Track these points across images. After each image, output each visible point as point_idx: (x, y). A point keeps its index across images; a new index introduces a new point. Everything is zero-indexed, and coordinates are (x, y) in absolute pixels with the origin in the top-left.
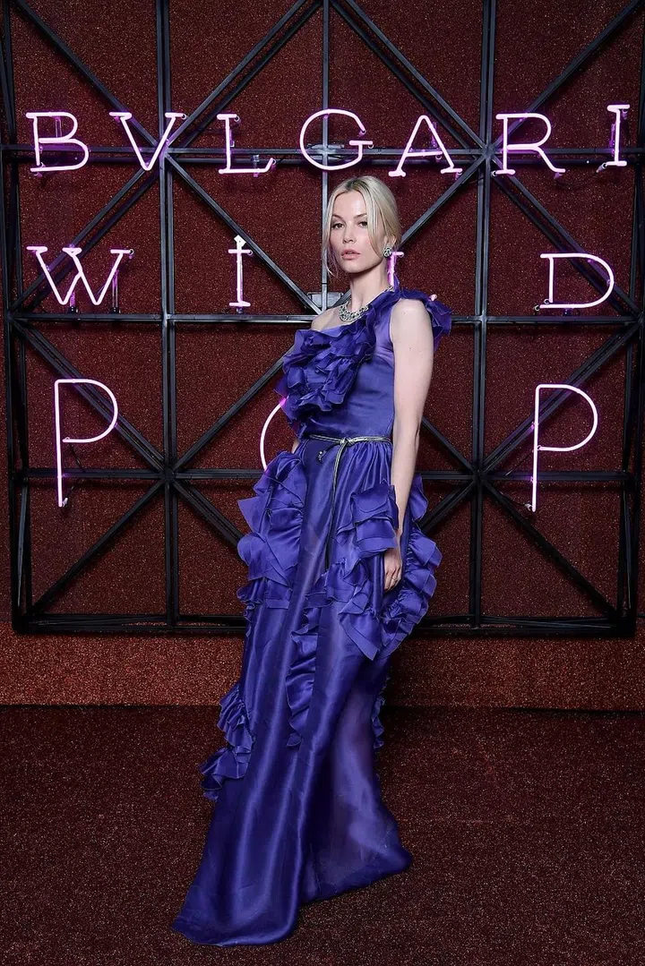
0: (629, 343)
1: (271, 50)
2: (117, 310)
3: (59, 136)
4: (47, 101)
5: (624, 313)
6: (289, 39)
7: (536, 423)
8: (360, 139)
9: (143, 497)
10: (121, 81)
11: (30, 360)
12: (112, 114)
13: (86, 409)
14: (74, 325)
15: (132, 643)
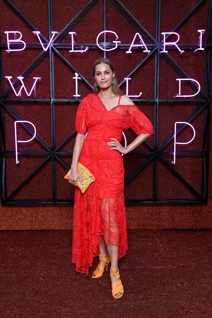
0: (204, 109)
1: (86, 11)
2: (35, 97)
3: (16, 39)
4: (11, 28)
5: (203, 98)
6: (92, 8)
7: (175, 135)
8: (116, 41)
9: (43, 161)
10: (36, 21)
11: (6, 115)
12: (33, 32)
13: (25, 131)
14: (21, 103)
15: (41, 209)
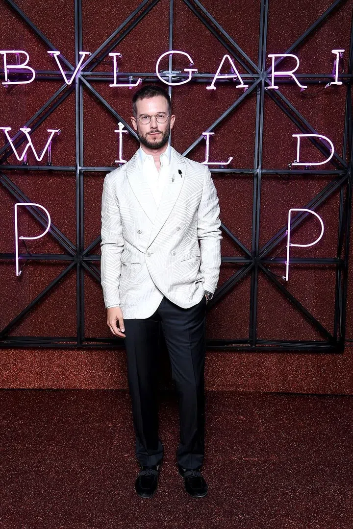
0: (342, 185)
1: (140, 16)
2: (51, 164)
3: (18, 64)
4: (12, 44)
5: (339, 169)
6: (150, 10)
7: (289, 231)
8: (190, 68)
9: (62, 271)
10: (54, 33)
12: (49, 52)
13: (33, 220)
14: (27, 172)
15: (58, 353)
